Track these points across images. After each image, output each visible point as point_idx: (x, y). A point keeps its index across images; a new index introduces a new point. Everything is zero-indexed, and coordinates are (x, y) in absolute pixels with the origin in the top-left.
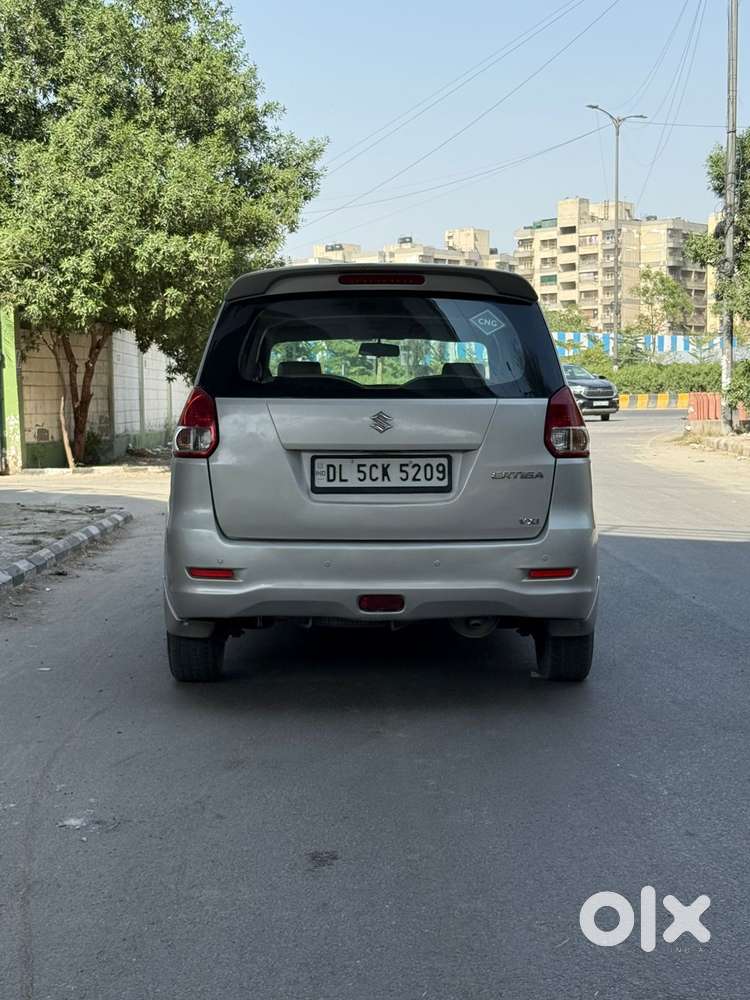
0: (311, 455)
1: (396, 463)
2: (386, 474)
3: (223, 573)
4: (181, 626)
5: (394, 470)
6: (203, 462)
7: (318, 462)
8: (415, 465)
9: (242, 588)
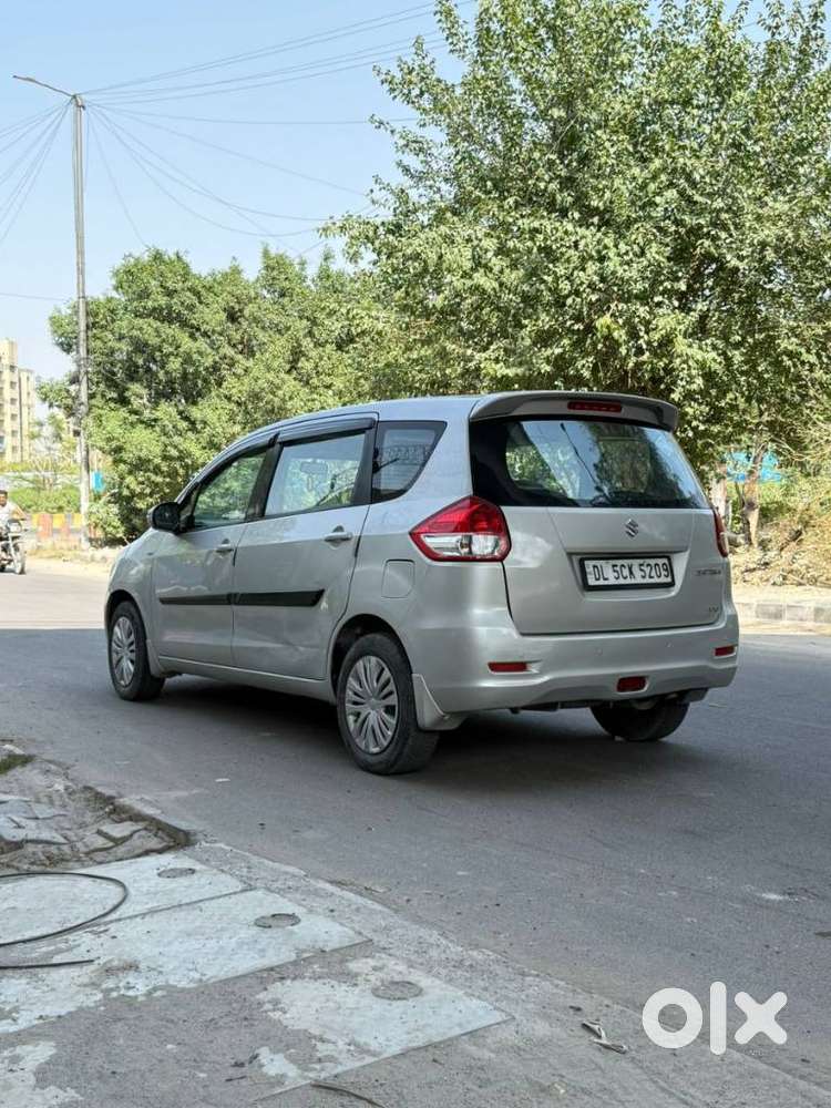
0: (579, 557)
1: (636, 563)
2: (631, 573)
3: (519, 667)
4: (441, 720)
5: (636, 569)
6: (498, 565)
7: (586, 562)
8: (648, 565)
9: (536, 679)
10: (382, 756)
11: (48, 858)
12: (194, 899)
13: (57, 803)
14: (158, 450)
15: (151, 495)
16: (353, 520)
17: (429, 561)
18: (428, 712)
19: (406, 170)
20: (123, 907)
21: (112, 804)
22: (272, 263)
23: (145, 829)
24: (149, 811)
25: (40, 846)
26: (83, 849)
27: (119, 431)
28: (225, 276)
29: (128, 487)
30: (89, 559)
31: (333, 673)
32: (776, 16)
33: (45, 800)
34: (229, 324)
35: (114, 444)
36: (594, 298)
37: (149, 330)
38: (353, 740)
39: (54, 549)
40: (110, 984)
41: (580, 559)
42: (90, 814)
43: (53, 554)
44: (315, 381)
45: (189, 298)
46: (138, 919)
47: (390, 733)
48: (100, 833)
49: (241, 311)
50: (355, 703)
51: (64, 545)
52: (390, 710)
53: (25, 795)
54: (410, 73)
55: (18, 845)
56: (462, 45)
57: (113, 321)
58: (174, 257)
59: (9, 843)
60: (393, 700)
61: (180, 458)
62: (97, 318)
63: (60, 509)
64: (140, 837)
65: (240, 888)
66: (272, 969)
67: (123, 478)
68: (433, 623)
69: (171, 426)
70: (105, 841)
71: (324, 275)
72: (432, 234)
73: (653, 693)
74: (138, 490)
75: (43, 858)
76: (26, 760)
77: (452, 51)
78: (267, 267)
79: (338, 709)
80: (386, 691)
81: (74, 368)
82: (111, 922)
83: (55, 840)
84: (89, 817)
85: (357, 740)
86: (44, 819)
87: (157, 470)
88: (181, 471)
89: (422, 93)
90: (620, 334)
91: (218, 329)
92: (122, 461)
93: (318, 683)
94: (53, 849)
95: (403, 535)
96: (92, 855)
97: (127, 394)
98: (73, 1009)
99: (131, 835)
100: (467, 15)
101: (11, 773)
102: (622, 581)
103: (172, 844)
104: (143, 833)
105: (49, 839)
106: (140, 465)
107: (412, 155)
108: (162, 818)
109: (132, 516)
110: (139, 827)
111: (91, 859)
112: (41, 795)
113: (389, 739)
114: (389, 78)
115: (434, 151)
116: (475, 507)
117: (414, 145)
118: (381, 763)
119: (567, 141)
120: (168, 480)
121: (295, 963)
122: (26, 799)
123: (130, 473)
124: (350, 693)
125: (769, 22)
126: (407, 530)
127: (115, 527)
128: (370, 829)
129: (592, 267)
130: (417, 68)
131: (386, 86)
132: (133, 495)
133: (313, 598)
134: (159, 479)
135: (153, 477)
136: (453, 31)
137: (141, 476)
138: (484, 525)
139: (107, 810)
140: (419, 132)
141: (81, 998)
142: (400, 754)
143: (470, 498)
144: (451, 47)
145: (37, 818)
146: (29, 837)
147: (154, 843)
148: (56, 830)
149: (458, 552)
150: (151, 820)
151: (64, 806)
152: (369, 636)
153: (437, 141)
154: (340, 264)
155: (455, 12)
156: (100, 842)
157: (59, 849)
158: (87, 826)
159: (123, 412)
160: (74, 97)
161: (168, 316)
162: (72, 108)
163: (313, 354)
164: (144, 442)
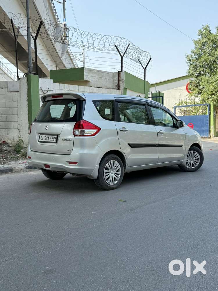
0: (39, 134)
3: (30, 158)
5: (49, 138)
8: (52, 137)
9: (31, 161)
102: (46, 141)
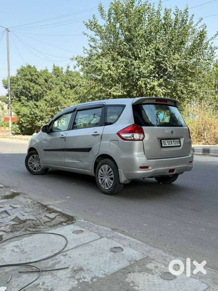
1: (172, 141)
2: (172, 143)
3: (147, 167)
4: (126, 181)
5: (172, 142)
6: (141, 142)
7: (162, 141)
8: (175, 141)
9: (151, 170)
10: (109, 190)
11: (34, 225)
12: (88, 242)
13: (31, 207)
14: (28, 112)
15: (27, 123)
16: (99, 130)
17: (123, 140)
18: (123, 179)
19: (91, 46)
20: (68, 245)
21: (47, 207)
22: (55, 68)
23: (59, 215)
24: (59, 210)
25: (30, 221)
26: (43, 222)
27: (19, 108)
28: (44, 71)
29: (21, 121)
30: (12, 138)
31: (94, 169)
32: (177, 12)
33: (27, 206)
34: (46, 83)
35: (18, 111)
36: (137, 77)
37: (27, 83)
38: (101, 186)
39: (3, 136)
40: (77, 277)
41: (161, 140)
42: (41, 210)
43: (3, 137)
44: (65, 96)
45: (36, 76)
46: (74, 249)
47: (112, 185)
48: (46, 216)
49: (48, 80)
50: (101, 176)
51: (6, 135)
52: (111, 179)
53: (21, 205)
54: (92, 23)
55: (25, 221)
56: (104, 17)
57: (18, 81)
58: (33, 67)
59: (22, 221)
60: (113, 176)
61: (34, 114)
62: (13, 81)
63: (2, 126)
64: (58, 218)
65: (99, 238)
66: (124, 269)
67: (20, 119)
68: (124, 156)
69: (32, 107)
70: (48, 219)
71: (68, 72)
72: (98, 61)
73: (176, 173)
74: (24, 121)
75: (32, 225)
76: (18, 194)
77: (102, 18)
78: (55, 70)
79: (96, 178)
80: (111, 174)
81: (7, 92)
82: (67, 251)
83: (34, 219)
84: (41, 211)
85: (102, 186)
86: (28, 212)
87: (28, 117)
88: (34, 117)
89: (94, 28)
90: (144, 86)
91: (43, 84)
92: (19, 115)
93: (90, 171)
94: (34, 222)
95: (115, 134)
96: (46, 223)
97: (21, 99)
98: (71, 288)
99: (55, 217)
100: (106, 10)
101: (15, 198)
102: (170, 145)
103: (68, 220)
104: (59, 216)
105: (32, 219)
106: (24, 115)
107: (92, 42)
108: (63, 212)
109: (22, 128)
110: (57, 215)
111: (46, 225)
112: (26, 205)
113: (111, 186)
114: (87, 24)
115: (97, 41)
116: (135, 127)
117: (93, 39)
118: (109, 192)
119: (129, 40)
120: (31, 119)
121: (130, 266)
122: (22, 206)
123: (21, 118)
124: (100, 174)
125: (176, 13)
126: (116, 132)
127: (18, 131)
128: (114, 211)
129: (137, 70)
130: (93, 22)
131: (86, 26)
132: (22, 123)
133: (88, 150)
134: (29, 119)
135: (27, 119)
136: (103, 13)
137: (24, 118)
138: (137, 131)
139: (46, 209)
140: (94, 37)
141: (71, 283)
142: (114, 190)
143: (133, 124)
144: (102, 17)
145: (27, 212)
146: (27, 219)
147: (62, 220)
148: (33, 216)
149: (131, 138)
150: (60, 212)
151: (33, 208)
152: (106, 160)
153: (98, 39)
154: (71, 69)
155: (103, 9)
156: (47, 219)
157: (36, 222)
158: (41, 214)
159: (19, 103)
160: (7, 29)
161: (31, 81)
162: (6, 31)
163: (65, 90)
164: (25, 110)
